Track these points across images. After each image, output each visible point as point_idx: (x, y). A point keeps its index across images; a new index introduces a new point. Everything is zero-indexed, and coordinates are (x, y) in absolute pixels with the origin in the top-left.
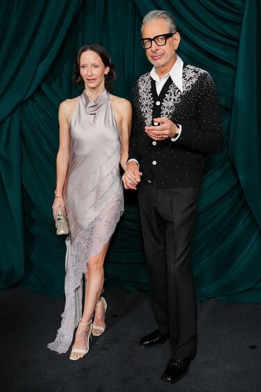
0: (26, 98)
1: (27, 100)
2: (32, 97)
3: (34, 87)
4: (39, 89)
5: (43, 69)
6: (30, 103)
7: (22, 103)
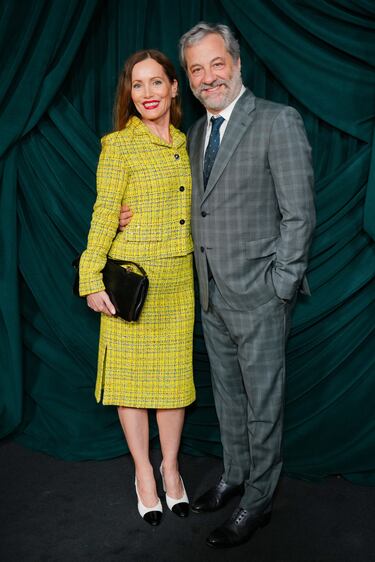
0: (26, 131)
1: (28, 134)
2: (36, 130)
3: (38, 113)
4: (46, 117)
5: (51, 85)
6: (33, 139)
7: (20, 141)
